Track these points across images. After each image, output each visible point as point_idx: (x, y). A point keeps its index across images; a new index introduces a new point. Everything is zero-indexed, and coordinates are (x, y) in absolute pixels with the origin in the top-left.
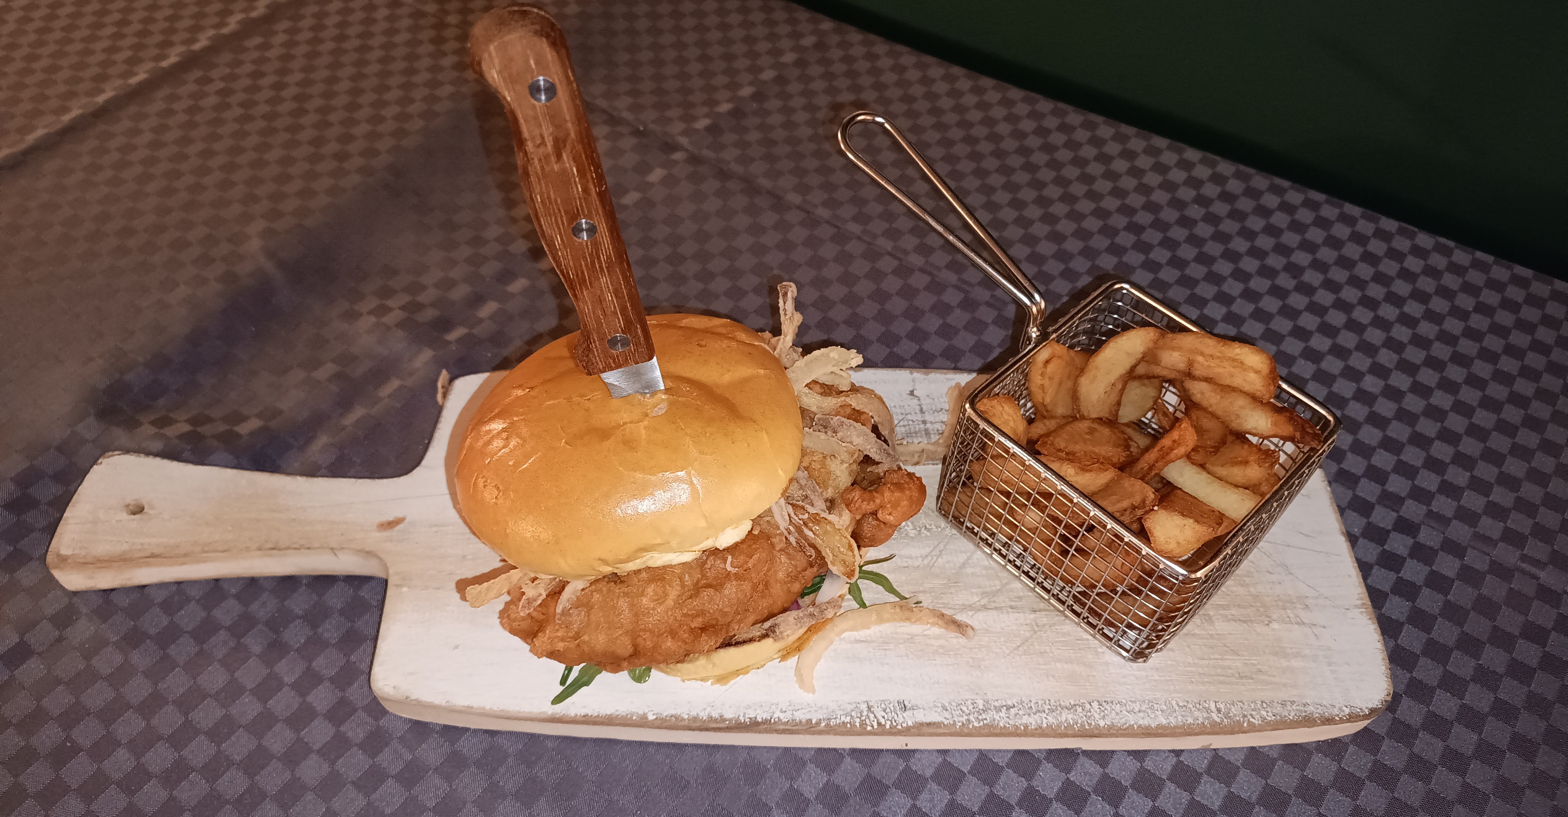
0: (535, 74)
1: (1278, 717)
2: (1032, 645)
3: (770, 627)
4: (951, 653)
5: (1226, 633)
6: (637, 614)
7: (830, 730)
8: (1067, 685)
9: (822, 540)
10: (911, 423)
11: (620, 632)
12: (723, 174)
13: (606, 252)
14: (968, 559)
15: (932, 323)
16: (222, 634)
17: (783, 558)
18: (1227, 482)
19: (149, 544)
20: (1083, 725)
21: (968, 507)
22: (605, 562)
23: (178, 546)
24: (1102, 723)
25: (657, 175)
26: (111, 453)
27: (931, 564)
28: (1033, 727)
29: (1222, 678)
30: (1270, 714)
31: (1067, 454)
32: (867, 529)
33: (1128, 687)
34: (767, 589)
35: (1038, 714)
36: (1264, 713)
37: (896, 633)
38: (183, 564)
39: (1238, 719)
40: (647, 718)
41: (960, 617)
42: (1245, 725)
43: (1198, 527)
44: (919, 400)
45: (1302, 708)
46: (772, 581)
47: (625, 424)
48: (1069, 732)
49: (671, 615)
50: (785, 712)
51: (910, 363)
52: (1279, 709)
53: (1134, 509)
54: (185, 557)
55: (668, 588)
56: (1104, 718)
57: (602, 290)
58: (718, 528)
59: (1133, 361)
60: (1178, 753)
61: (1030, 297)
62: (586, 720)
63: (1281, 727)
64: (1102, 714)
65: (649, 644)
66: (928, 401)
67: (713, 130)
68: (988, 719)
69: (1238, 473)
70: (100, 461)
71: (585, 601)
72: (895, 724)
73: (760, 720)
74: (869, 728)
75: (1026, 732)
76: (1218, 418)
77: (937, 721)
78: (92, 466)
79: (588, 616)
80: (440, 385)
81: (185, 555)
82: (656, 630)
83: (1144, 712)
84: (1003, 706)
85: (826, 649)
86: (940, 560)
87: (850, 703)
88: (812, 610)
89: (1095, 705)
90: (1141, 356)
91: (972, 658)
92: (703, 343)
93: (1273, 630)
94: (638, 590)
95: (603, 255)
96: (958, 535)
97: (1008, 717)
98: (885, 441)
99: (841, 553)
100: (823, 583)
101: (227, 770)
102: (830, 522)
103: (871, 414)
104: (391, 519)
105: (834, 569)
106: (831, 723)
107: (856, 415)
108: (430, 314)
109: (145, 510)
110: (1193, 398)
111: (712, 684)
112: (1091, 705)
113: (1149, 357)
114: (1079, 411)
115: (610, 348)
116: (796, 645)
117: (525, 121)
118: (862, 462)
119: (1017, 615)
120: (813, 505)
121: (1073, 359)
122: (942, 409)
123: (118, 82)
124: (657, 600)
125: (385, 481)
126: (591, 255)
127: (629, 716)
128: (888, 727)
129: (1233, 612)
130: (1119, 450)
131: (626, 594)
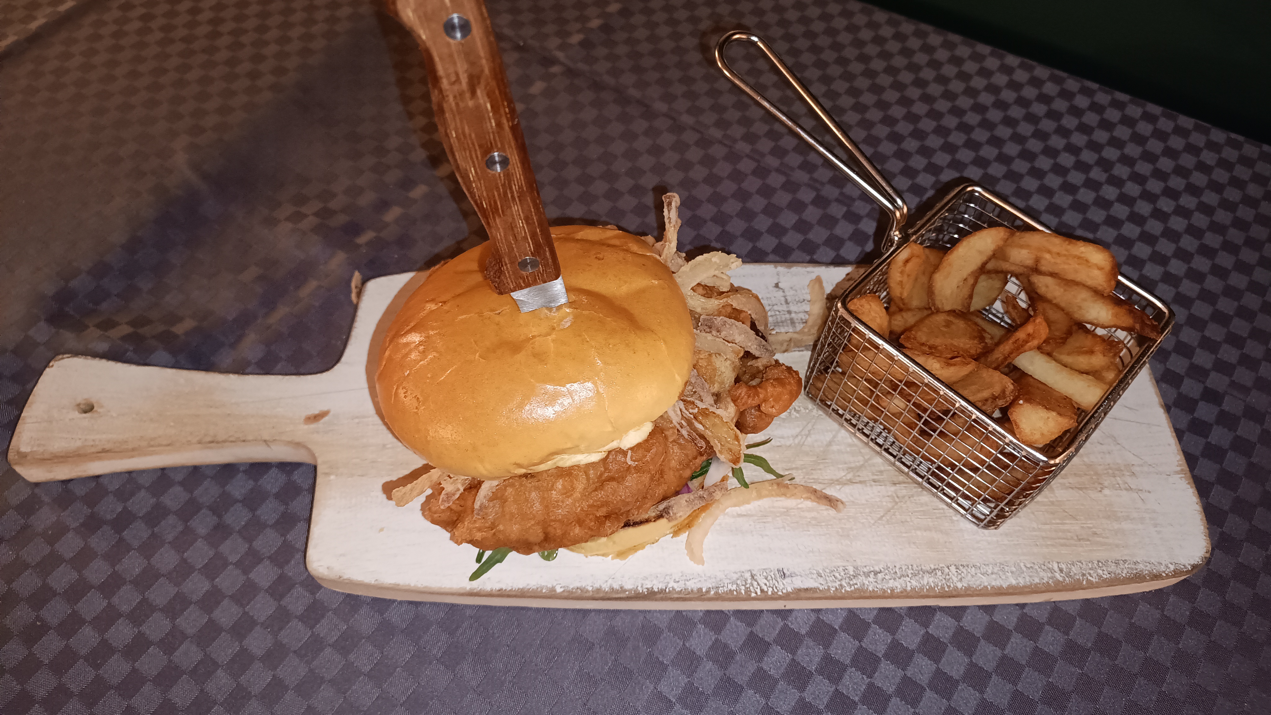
0: (450, 11)
1: (1113, 575)
2: (894, 515)
3: (664, 509)
4: (823, 524)
5: (1065, 499)
6: (547, 506)
7: (718, 597)
8: (927, 551)
9: (711, 432)
10: (777, 313)
11: (533, 522)
12: (597, 86)
13: (518, 183)
14: (834, 437)
15: (788, 219)
16: (171, 519)
17: (676, 449)
18: (1071, 369)
19: (100, 440)
20: (943, 588)
21: (836, 393)
22: (519, 466)
23: (126, 442)
24: (959, 585)
25: (538, 87)
26: (60, 357)
27: (801, 443)
28: (898, 590)
29: (1062, 541)
30: (1106, 572)
31: (930, 347)
32: (750, 419)
33: (982, 551)
34: (662, 477)
35: (902, 578)
36: (1100, 572)
37: (774, 507)
38: (133, 457)
39: (1078, 577)
40: (555, 591)
41: (830, 492)
42: (1084, 582)
43: (1060, 419)
44: (784, 292)
45: (1133, 566)
46: (666, 469)
47: (534, 337)
48: (931, 594)
49: (579, 506)
50: (678, 582)
51: (771, 257)
52: (1113, 568)
53: (995, 399)
54: (134, 451)
55: (575, 482)
56: (961, 580)
57: (514, 219)
58: (620, 431)
59: (984, 258)
60: (1023, 606)
61: (893, 202)
62: (501, 594)
63: (1115, 584)
64: (959, 577)
65: (559, 533)
66: (792, 292)
67: (586, 44)
68: (858, 584)
69: (1083, 361)
70: (51, 364)
71: (499, 495)
72: (776, 590)
73: (656, 590)
74: (753, 595)
75: (893, 596)
76: (1063, 310)
77: (813, 586)
78: (44, 369)
79: (503, 507)
80: (353, 285)
81: (133, 450)
82: (566, 520)
83: (996, 574)
84: (871, 572)
85: (712, 524)
86: (809, 439)
87: (735, 573)
88: (701, 493)
89: (953, 568)
90: (991, 253)
91: (842, 528)
92: (601, 256)
93: (1105, 496)
94: (548, 485)
95: (515, 185)
96: (824, 416)
97: (876, 582)
98: (763, 337)
99: (728, 442)
100: (709, 466)
101: (181, 643)
102: (718, 416)
103: (749, 312)
104: (317, 412)
105: (722, 457)
106: (720, 591)
107: (735, 314)
108: (341, 219)
109: (95, 409)
110: (1038, 291)
111: (613, 559)
112: (949, 569)
113: (999, 254)
114: (934, 304)
115: (521, 270)
116: (686, 522)
117: (441, 59)
118: (743, 357)
119: (879, 487)
120: (702, 401)
121: (927, 257)
122: (804, 300)
123: (49, 10)
124: (566, 493)
125: (309, 377)
126: (503, 185)
127: (539, 590)
128: (770, 593)
129: (1071, 480)
130: (976, 341)
131: (537, 488)
